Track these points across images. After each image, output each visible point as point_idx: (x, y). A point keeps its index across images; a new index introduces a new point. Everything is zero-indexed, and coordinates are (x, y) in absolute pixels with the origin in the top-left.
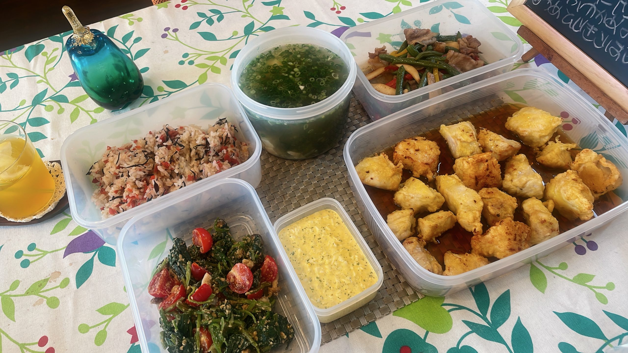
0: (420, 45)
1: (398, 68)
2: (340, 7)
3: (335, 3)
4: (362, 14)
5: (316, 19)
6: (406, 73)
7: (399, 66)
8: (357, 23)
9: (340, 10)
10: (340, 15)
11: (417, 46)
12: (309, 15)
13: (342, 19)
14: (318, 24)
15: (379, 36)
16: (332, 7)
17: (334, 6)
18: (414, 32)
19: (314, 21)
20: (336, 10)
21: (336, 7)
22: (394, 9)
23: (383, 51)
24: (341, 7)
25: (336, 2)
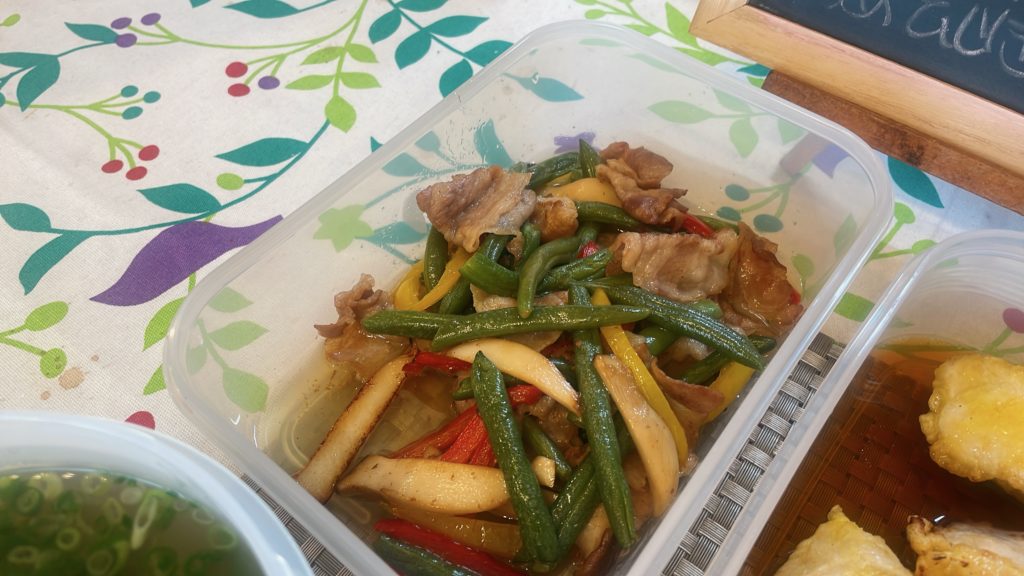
0: (498, 238)
1: (464, 365)
2: (135, 152)
3: (114, 143)
4: (230, 157)
5: (53, 226)
6: (511, 383)
7: (466, 353)
8: (222, 196)
9: (139, 163)
10: (147, 183)
11: (493, 248)
12: (26, 217)
13: (157, 196)
14: (69, 241)
15: (320, 225)
16: (107, 159)
17: (113, 153)
18: (454, 192)
19: (52, 237)
20: (127, 168)
21: (120, 156)
22: (328, 110)
23: (369, 300)
24: (138, 150)
25: (115, 135)
